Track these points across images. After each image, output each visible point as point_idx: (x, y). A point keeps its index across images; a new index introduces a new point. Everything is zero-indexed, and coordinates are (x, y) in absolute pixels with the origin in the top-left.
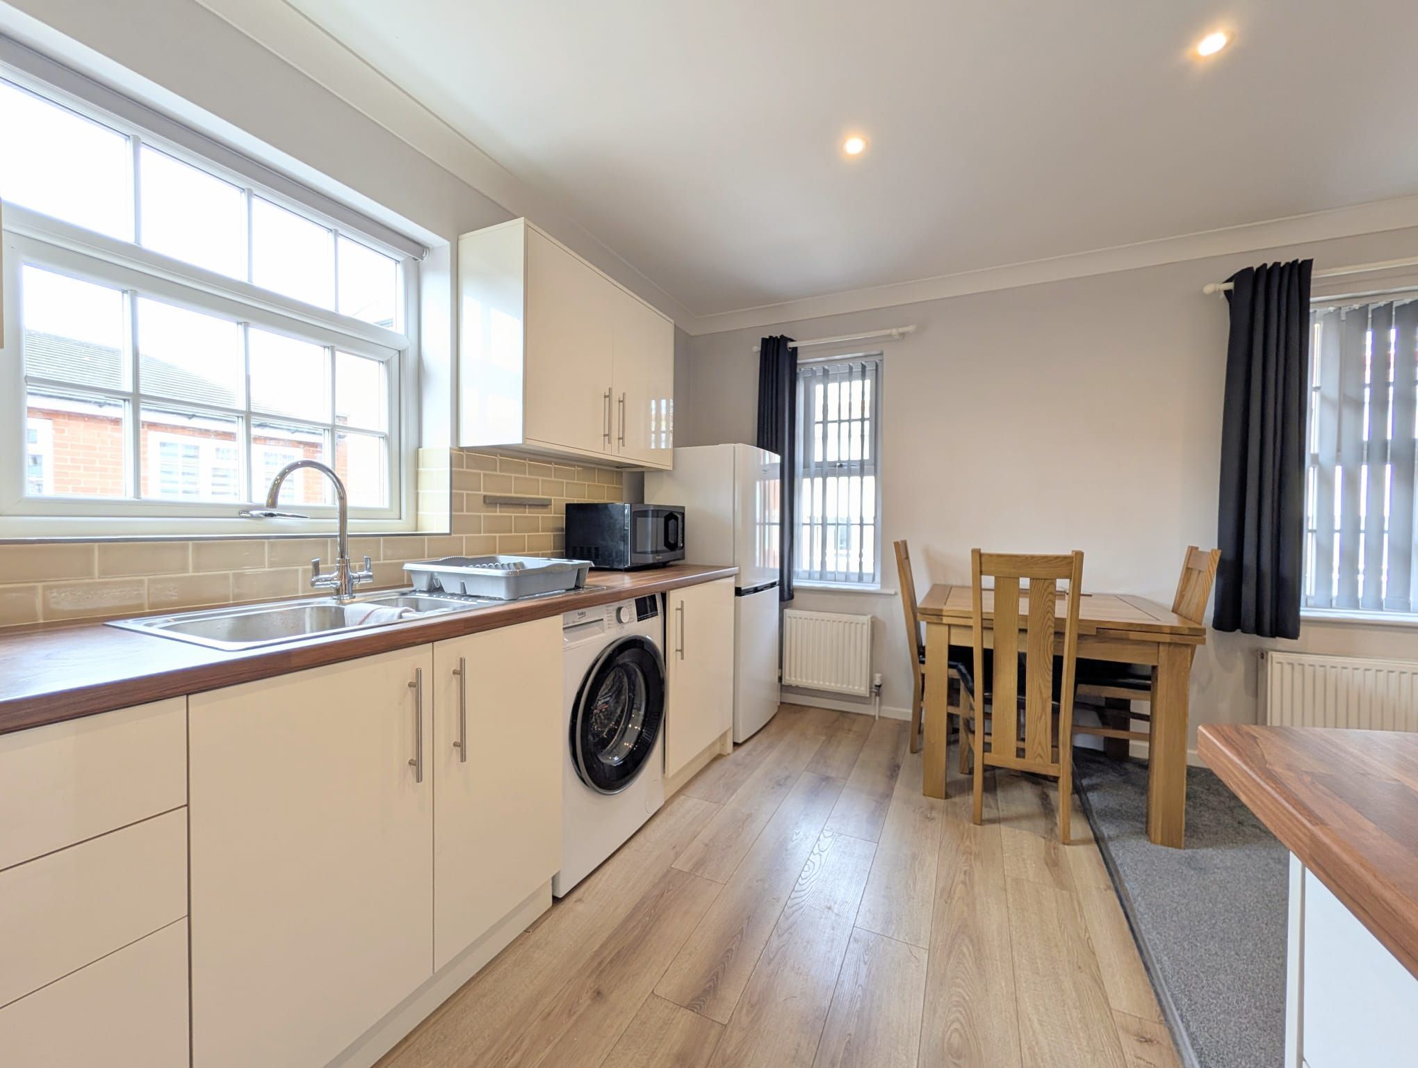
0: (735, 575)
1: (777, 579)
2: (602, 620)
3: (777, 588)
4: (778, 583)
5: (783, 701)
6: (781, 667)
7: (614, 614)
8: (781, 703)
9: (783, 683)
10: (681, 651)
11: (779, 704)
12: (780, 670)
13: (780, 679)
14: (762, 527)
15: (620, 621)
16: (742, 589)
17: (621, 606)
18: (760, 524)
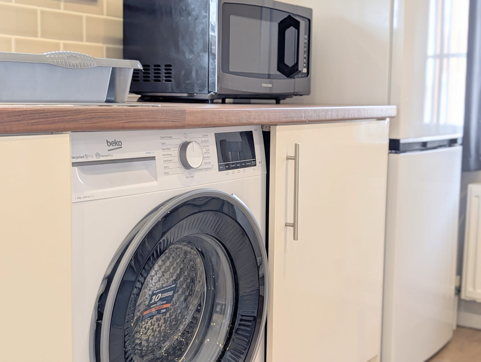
0: (391, 118)
1: (459, 135)
2: (153, 158)
3: (458, 149)
4: (460, 141)
5: (462, 323)
6: (460, 272)
7: (175, 152)
8: (458, 326)
9: (463, 296)
10: (294, 225)
11: (455, 327)
12: (458, 277)
13: (458, 290)
14: (438, 61)
15: (186, 165)
16: (402, 141)
17: (188, 140)
18: (435, 57)
